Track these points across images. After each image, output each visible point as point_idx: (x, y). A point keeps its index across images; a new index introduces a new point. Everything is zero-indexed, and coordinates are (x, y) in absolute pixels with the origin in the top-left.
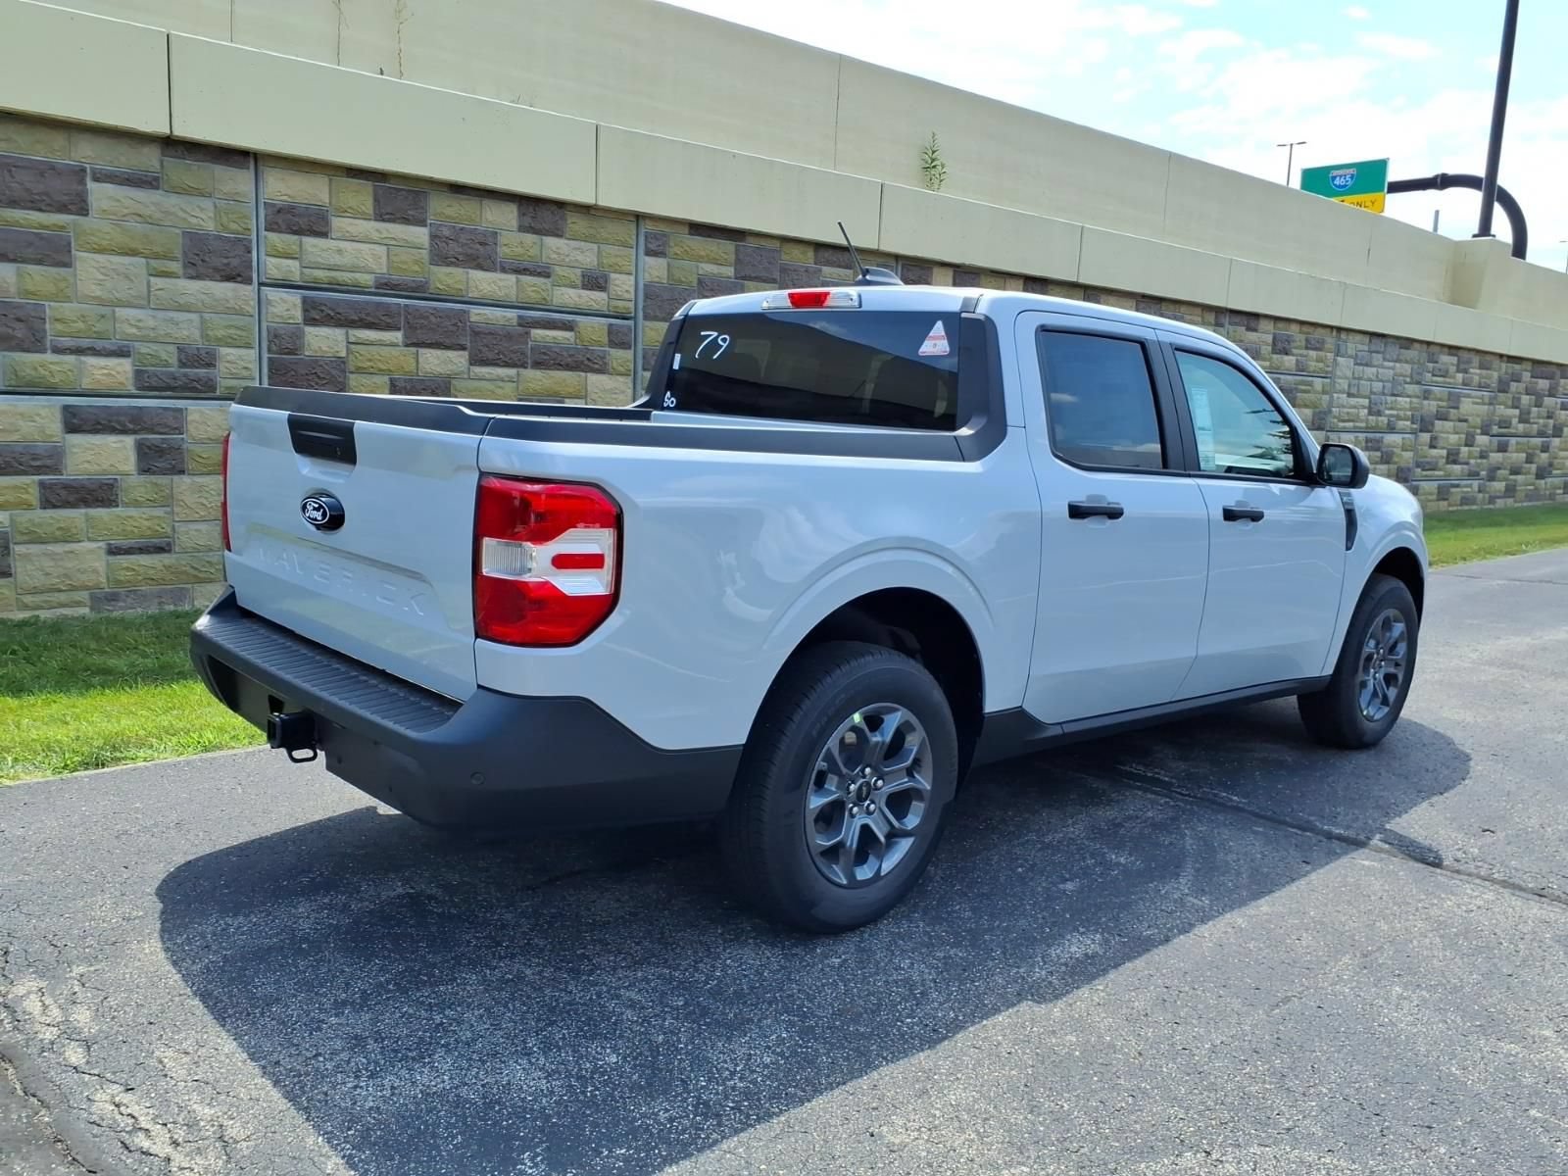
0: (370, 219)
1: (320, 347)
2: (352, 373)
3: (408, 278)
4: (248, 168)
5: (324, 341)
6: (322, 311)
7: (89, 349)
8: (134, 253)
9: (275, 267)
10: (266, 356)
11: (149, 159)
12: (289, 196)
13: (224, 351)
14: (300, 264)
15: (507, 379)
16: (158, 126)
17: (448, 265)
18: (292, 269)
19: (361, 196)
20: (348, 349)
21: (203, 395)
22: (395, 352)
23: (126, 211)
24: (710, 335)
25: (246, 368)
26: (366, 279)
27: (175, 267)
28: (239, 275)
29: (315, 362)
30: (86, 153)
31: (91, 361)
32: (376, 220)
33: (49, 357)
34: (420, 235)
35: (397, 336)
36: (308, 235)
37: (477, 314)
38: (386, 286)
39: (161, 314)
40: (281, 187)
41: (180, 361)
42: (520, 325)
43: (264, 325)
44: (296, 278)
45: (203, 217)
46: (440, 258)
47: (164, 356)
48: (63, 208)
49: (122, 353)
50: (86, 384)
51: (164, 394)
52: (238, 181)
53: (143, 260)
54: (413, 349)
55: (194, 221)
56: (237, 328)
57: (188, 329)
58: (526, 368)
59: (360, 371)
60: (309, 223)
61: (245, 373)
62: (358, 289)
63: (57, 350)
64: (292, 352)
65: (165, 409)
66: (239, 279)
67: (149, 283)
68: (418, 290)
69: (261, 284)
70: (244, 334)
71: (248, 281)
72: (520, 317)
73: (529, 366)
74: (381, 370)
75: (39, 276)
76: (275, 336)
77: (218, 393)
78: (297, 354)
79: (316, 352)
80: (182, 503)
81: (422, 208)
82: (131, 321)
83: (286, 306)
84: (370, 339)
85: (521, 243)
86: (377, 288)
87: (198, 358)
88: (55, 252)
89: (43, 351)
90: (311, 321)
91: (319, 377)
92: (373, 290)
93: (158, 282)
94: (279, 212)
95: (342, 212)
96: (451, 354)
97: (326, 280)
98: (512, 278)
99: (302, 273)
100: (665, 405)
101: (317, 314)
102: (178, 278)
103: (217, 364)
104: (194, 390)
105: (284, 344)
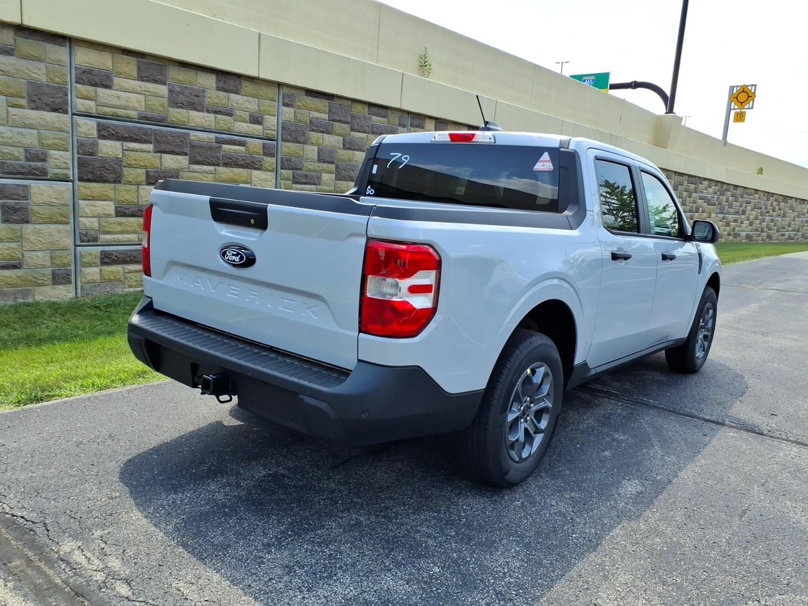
0: (135, 80)
1: (107, 152)
2: (125, 167)
3: (155, 115)
4: (66, 46)
5: (109, 148)
6: (108, 131)
9: (82, 105)
10: (76, 156)
11: (8, 38)
12: (90, 64)
13: (52, 152)
14: (96, 103)
15: (209, 172)
16: (15, 19)
17: (178, 108)
18: (90, 106)
19: (130, 66)
20: (123, 153)
21: (39, 177)
22: (149, 155)
24: (397, 155)
25: (65, 163)
26: (133, 114)
27: (23, 102)
28: (61, 109)
29: (104, 160)
32: (139, 80)
34: (163, 90)
35: (150, 147)
36: (100, 87)
37: (194, 136)
38: (145, 118)
39: (15, 130)
40: (85, 58)
41: (26, 157)
42: (216, 142)
43: (75, 138)
44: (93, 111)
45: (39, 73)
46: (174, 104)
47: (17, 154)
51: (16, 176)
52: (60, 53)
53: (4, 97)
54: (159, 154)
55: (34, 75)
56: (60, 139)
57: (31, 139)
58: (219, 166)
59: (129, 166)
60: (102, 80)
61: (64, 165)
62: (129, 119)
64: (91, 154)
65: (17, 185)
66: (61, 111)
67: (7, 111)
68: (160, 121)
69: (73, 114)
70: (63, 143)
71: (66, 112)
72: (216, 138)
73: (221, 165)
74: (141, 166)
76: (81, 145)
77: (48, 177)
78: (94, 156)
79: (105, 154)
80: (28, 240)
81: (164, 75)
83: (88, 127)
84: (136, 148)
85: (218, 96)
86: (139, 119)
87: (38, 156)
90: (102, 137)
91: (107, 169)
92: (137, 120)
93: (13, 111)
94: (83, 72)
95: (120, 75)
96: (179, 157)
97: (111, 113)
98: (212, 116)
99: (97, 109)
100: (367, 193)
101: (105, 133)
102: (25, 108)
103: (48, 160)
104: (34, 174)
105: (87, 150)
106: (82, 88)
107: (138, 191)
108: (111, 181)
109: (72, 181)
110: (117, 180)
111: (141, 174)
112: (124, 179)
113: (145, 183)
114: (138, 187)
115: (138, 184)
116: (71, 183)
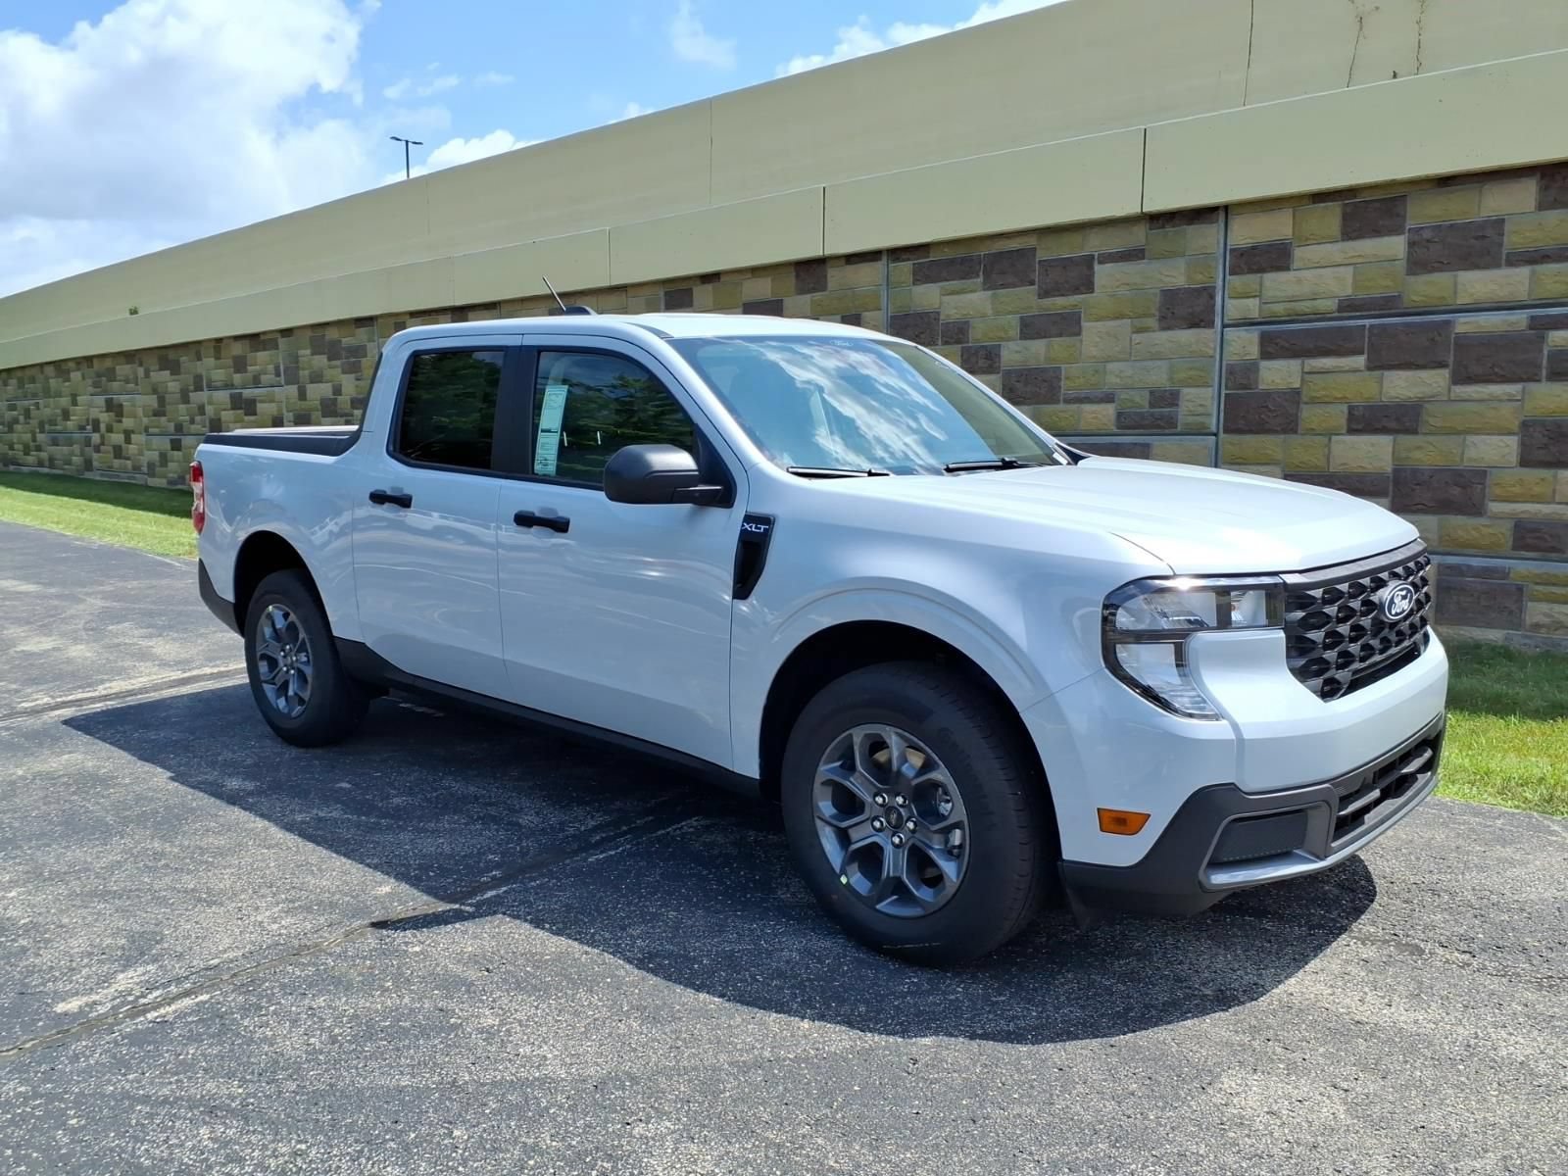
0: (1338, 241)
1: (1273, 381)
2: (1306, 403)
3: (1376, 293)
4: (1219, 222)
5: (1279, 374)
6: (1277, 344)
7: (1085, 398)
8: (1120, 316)
9: (1235, 308)
10: (1223, 392)
11: (1138, 236)
12: (1251, 238)
13: (1185, 391)
14: (1260, 300)
15: (1506, 398)
16: (1131, 208)
17: (1430, 272)
18: (1252, 307)
19: (1330, 218)
20: (1302, 380)
21: (1167, 431)
22: (1351, 377)
23: (1118, 283)
25: (1201, 405)
26: (1329, 305)
27: (1153, 322)
28: (1202, 321)
29: (1267, 394)
30: (1095, 244)
31: (1087, 407)
32: (1343, 240)
33: (1061, 406)
34: (1395, 246)
35: (1360, 361)
36: (1269, 272)
37: (1464, 324)
38: (1348, 306)
39: (1138, 364)
40: (1246, 233)
41: (1150, 403)
42: (1531, 328)
43: (1224, 363)
44: (1255, 314)
45: (1175, 275)
46: (1418, 263)
47: (1137, 399)
48: (1076, 290)
49: (1109, 398)
50: (1083, 426)
51: (1136, 431)
52: (1207, 238)
53: (1129, 321)
54: (1377, 373)
55: (1168, 279)
56: (1197, 369)
57: (1159, 376)
58: (1539, 381)
59: (1314, 401)
60: (1274, 257)
61: (1201, 410)
62: (1322, 316)
63: (1068, 401)
64: (1245, 387)
65: (1136, 444)
66: (1203, 324)
67: (1131, 339)
68: (1387, 305)
69: (1224, 326)
70: (1202, 374)
71: (1210, 324)
72: (1533, 318)
73: (1544, 380)
74: (1336, 398)
75: (1059, 346)
76: (1232, 371)
77: (1179, 429)
78: (1250, 389)
79: (1268, 384)
81: (1398, 215)
82: (1117, 374)
83: (1244, 344)
84: (1326, 367)
85: (1540, 224)
86: (1339, 312)
87: (1166, 398)
88: (1069, 325)
89: (1057, 402)
90: (1266, 355)
91: (1270, 411)
92: (1336, 314)
93: (1137, 338)
94: (1242, 255)
95: (1305, 242)
96: (1424, 374)
97: (1283, 313)
98: (1524, 271)
99: (1260, 310)
101: (1274, 346)
102: (1154, 331)
103: (1180, 403)
104: (1159, 427)
105: (1239, 380)
106: (1236, 281)
107: (1328, 445)
108: (1279, 429)
109: (1215, 435)
110: (1290, 426)
111: (1338, 415)
112: (1302, 426)
113: (1344, 431)
114: (1330, 440)
115: (1330, 434)
116: (1214, 437)
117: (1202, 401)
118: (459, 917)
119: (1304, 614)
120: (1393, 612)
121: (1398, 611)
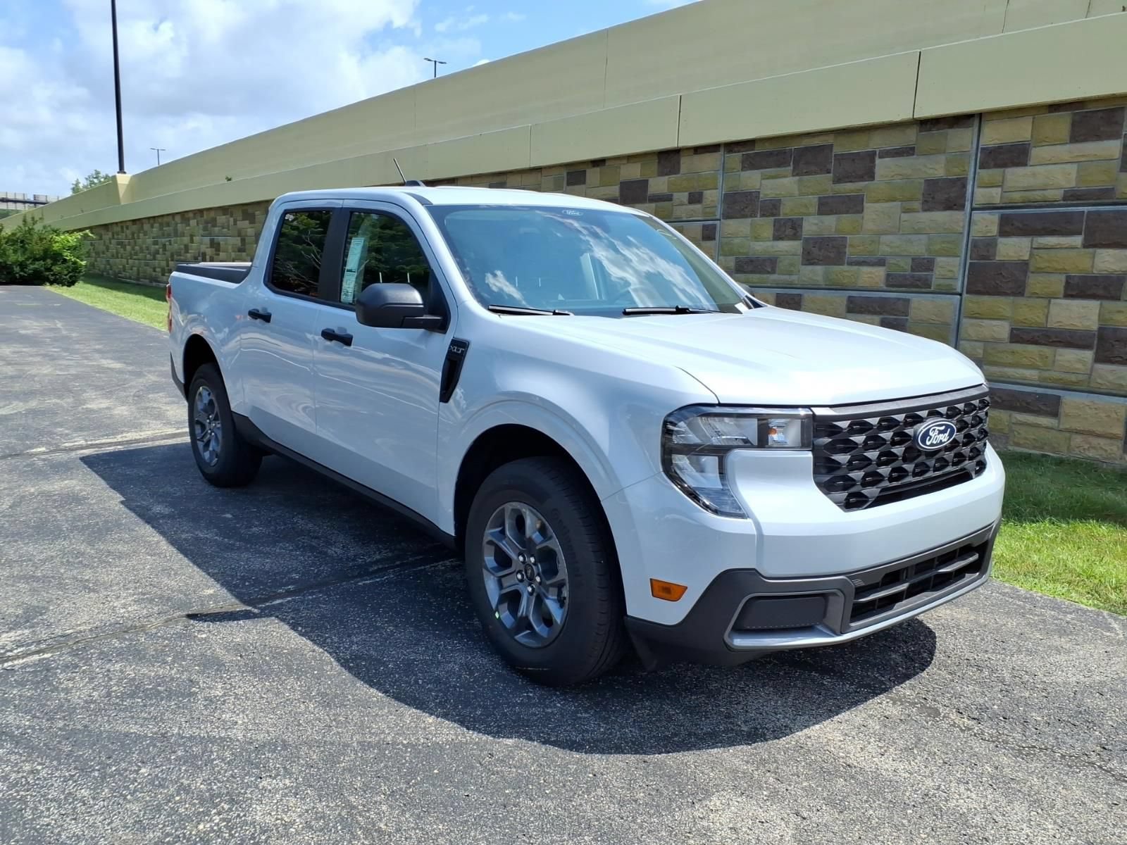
0: (1067, 143)
1: (1008, 254)
2: (1032, 272)
3: (1095, 187)
4: (974, 126)
5: (1013, 248)
6: (1012, 225)
7: (863, 262)
8: (893, 200)
9: (982, 195)
10: (969, 261)
11: (911, 136)
12: (998, 140)
13: (939, 259)
14: (1002, 190)
18: (995, 195)
19: (1062, 124)
20: (1031, 254)
21: (924, 290)
22: (1073, 253)
23: (893, 174)
25: (950, 271)
26: (1057, 194)
27: (917, 205)
28: (955, 205)
29: (1003, 264)
30: (877, 143)
31: (865, 269)
32: (1071, 143)
33: (846, 267)
34: (1112, 148)
35: (1078, 240)
36: (1010, 167)
38: (1073, 196)
39: (904, 237)
40: (994, 135)
41: (912, 267)
43: (970, 238)
44: (997, 200)
45: (937, 168)
47: (902, 264)
48: (861, 178)
49: (881, 263)
50: (860, 283)
51: (901, 289)
52: (963, 139)
53: (900, 203)
54: (1091, 250)
55: (931, 171)
56: (948, 242)
57: (919, 247)
59: (1040, 271)
60: (1015, 155)
61: (950, 275)
62: (1051, 204)
63: (850, 264)
64: (984, 258)
65: (899, 299)
66: (955, 207)
67: (900, 218)
68: (1103, 197)
69: (973, 209)
70: (953, 246)
71: (962, 207)
74: (1057, 269)
75: (846, 220)
76: (975, 245)
77: (932, 289)
78: (989, 259)
79: (1004, 256)
81: (1117, 123)
82: (889, 244)
83: (987, 223)
84: (1050, 244)
86: (1064, 200)
87: (924, 264)
88: (854, 205)
89: (842, 264)
90: (1003, 233)
91: (1004, 277)
92: (1062, 202)
93: (905, 216)
94: (990, 153)
95: (1040, 143)
97: (1019, 199)
99: (1002, 197)
101: (1009, 227)
102: (919, 212)
103: (934, 269)
104: (917, 286)
105: (982, 250)
106: (984, 174)
107: (1048, 307)
108: (1009, 292)
109: (961, 295)
110: (1018, 290)
111: (1058, 282)
112: (1028, 291)
113: (1061, 296)
114: (1050, 302)
115: (1050, 297)
116: (959, 297)
117: (951, 268)
118: (246, 616)
119: (830, 440)
120: (928, 443)
121: (935, 442)
